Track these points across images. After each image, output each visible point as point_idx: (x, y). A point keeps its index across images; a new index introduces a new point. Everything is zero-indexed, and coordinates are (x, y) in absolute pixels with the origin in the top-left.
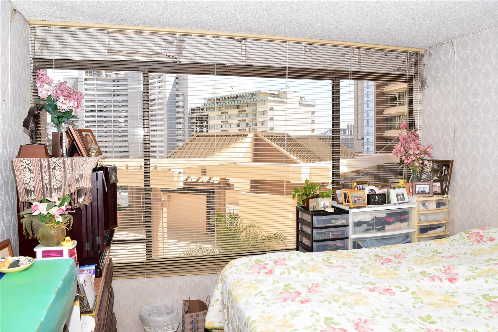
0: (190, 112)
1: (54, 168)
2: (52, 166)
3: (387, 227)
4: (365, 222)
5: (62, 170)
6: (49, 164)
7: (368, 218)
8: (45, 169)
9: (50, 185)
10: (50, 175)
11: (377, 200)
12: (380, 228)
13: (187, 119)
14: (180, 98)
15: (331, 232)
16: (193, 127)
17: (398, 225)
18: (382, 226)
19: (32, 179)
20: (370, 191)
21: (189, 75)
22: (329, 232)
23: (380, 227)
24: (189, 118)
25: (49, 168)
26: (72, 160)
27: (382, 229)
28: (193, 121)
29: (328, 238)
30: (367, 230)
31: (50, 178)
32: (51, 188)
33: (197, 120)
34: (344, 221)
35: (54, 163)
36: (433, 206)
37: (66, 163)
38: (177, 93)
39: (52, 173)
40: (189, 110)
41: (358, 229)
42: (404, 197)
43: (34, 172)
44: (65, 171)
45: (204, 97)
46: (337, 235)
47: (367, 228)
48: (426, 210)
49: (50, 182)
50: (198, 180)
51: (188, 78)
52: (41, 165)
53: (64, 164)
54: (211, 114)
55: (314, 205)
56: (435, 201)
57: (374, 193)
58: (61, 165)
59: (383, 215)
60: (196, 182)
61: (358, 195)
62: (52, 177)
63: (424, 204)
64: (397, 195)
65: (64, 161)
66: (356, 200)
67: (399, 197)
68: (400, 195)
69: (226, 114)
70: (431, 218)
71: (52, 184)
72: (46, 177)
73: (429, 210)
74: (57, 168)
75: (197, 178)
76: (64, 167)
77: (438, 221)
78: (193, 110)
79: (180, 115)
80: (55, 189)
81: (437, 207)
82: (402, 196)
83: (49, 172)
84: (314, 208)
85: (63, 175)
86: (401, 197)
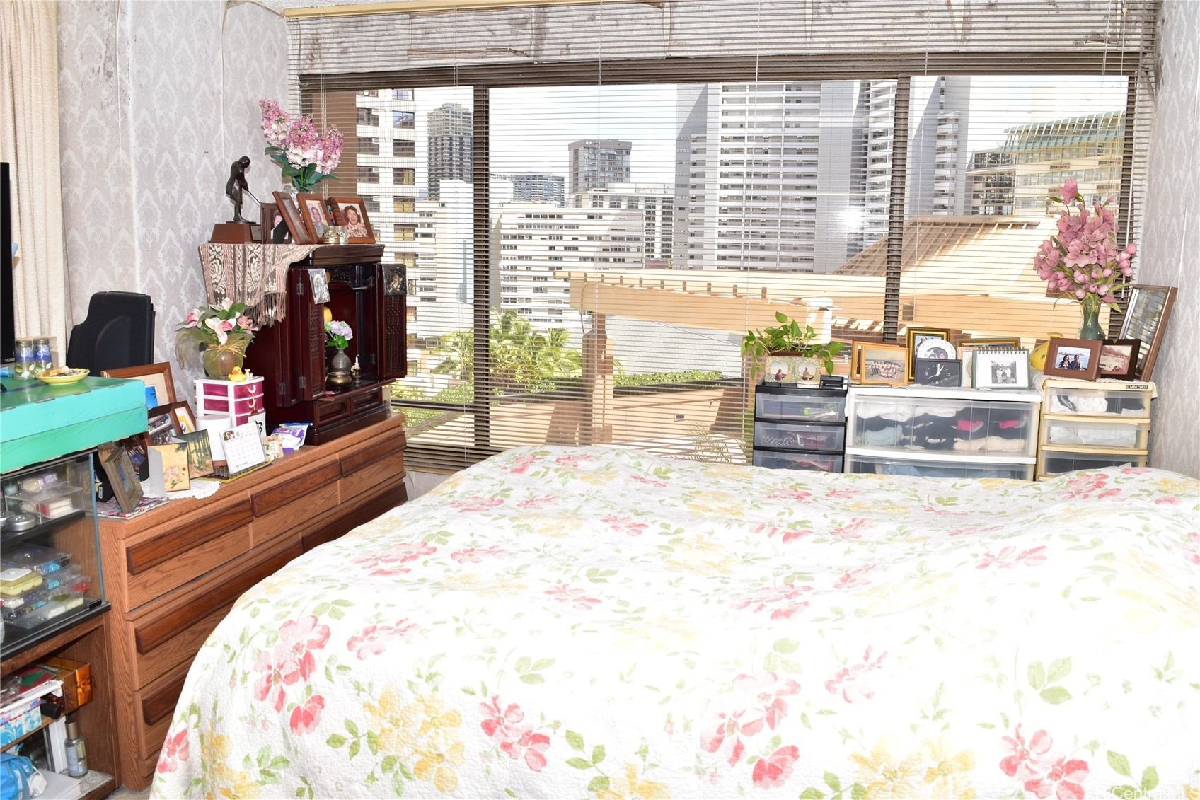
0: (970, 166)
1: (251, 261)
2: (248, 258)
3: (959, 444)
4: (892, 424)
5: (262, 263)
6: (244, 255)
7: (902, 412)
8: (239, 262)
9: (243, 287)
10: (244, 271)
11: (938, 374)
12: (938, 444)
13: (962, 183)
14: (948, 128)
15: (800, 433)
16: (977, 202)
17: (995, 442)
18: (944, 440)
19: (224, 277)
20: (931, 352)
21: (973, 78)
22: (797, 433)
23: (938, 441)
24: (969, 178)
25: (244, 261)
26: (274, 249)
27: (948, 447)
28: (979, 186)
29: (792, 446)
30: (902, 444)
31: (244, 276)
32: (243, 291)
33: (988, 185)
34: (832, 413)
35: (251, 252)
36: (1100, 405)
37: (267, 252)
38: (942, 115)
39: (247, 269)
40: (968, 161)
41: (870, 435)
42: (1013, 375)
43: (226, 265)
44: (264, 265)
45: (1007, 126)
46: (816, 442)
47: (903, 437)
48: (1069, 412)
49: (244, 282)
50: (871, 328)
51: (972, 84)
52: (235, 255)
53: (264, 254)
54: (1020, 169)
55: (780, 371)
56: (1102, 394)
57: (942, 357)
58: (260, 256)
59: (947, 412)
60: (867, 333)
61: (888, 358)
62: (248, 275)
63: (1066, 398)
64: (995, 369)
65: (264, 249)
66: (877, 370)
67: (999, 373)
68: (1003, 367)
69: (1063, 169)
70: (1085, 435)
71: (246, 286)
72: (239, 275)
73: (1079, 413)
74: (254, 260)
75: (870, 323)
76: (264, 260)
77: (1111, 447)
78: (979, 159)
79: (946, 172)
80: (248, 294)
81: (1110, 409)
82: (1009, 372)
83: (244, 267)
84: (777, 377)
85: (261, 273)
86: (1004, 374)
